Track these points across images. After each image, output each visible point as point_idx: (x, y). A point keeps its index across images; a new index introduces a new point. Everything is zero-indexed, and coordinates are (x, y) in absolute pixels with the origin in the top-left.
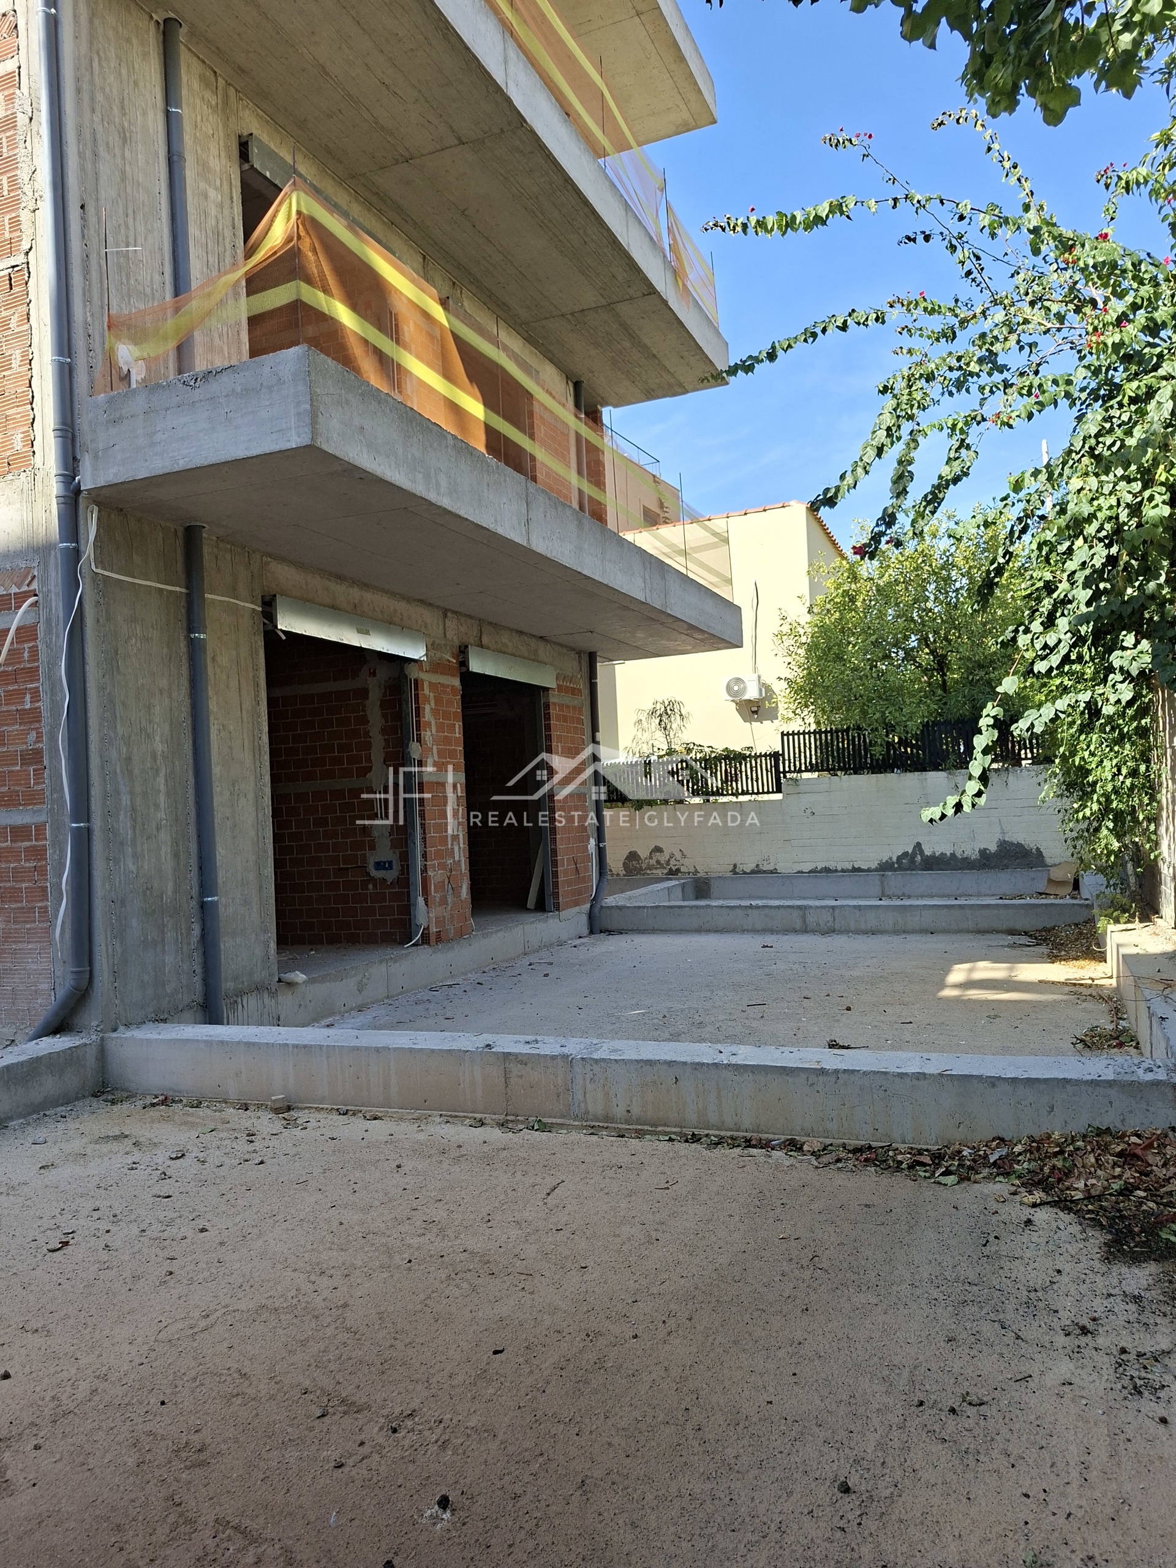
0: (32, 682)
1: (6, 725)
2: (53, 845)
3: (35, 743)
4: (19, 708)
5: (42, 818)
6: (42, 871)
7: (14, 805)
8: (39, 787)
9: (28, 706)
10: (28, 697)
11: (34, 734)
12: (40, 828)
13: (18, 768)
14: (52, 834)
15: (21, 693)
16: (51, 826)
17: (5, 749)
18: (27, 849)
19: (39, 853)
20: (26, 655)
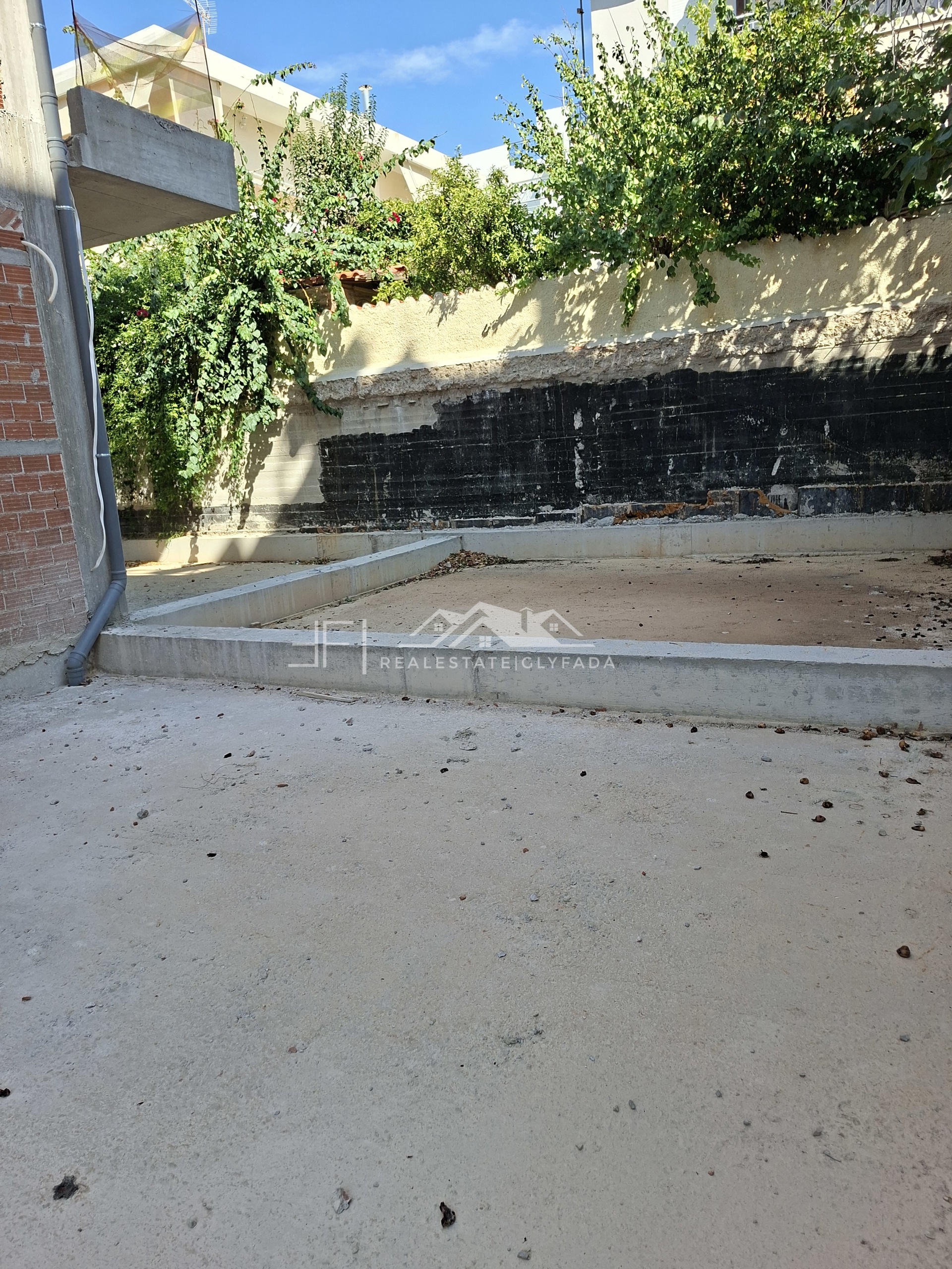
0: (30, 322)
1: (5, 358)
2: (69, 472)
3: (39, 380)
4: (18, 344)
5: (55, 450)
6: (60, 497)
7: (25, 437)
8: (50, 421)
9: (28, 344)
10: (27, 336)
11: (37, 371)
12: (55, 459)
13: (24, 402)
14: (66, 463)
15: (20, 332)
16: (66, 457)
17: (7, 382)
18: (43, 478)
19: (57, 481)
20: (20, 294)
